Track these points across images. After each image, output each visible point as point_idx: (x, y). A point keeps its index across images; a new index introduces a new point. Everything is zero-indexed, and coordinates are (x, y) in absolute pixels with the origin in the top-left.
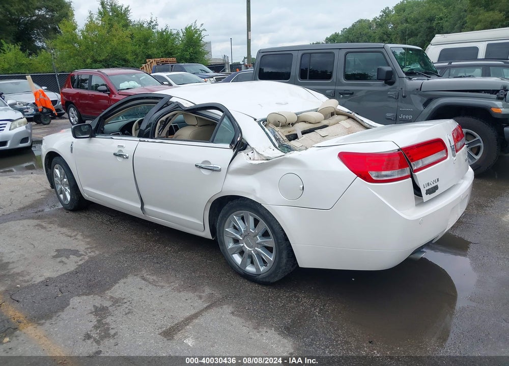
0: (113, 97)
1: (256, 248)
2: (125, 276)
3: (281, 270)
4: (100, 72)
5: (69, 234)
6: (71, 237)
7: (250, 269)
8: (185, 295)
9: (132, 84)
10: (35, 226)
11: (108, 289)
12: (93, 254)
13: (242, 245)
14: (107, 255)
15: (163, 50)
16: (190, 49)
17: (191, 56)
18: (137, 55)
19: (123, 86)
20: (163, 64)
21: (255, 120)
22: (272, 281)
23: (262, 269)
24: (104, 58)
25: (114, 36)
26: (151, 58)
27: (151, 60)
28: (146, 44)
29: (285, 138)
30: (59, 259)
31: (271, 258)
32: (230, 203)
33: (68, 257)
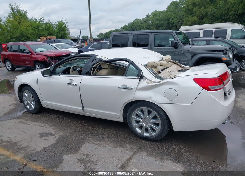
0: (33, 56)
1: (150, 124)
2: (83, 143)
3: (164, 134)
4: (25, 43)
5: (41, 125)
6: (42, 126)
7: (146, 134)
8: (119, 149)
9: (42, 49)
10: (19, 122)
11: (79, 150)
12: (60, 134)
13: (142, 123)
14: (68, 134)
15: (47, 32)
16: (61, 32)
17: (62, 35)
18: (34, 34)
19: (38, 50)
20: (49, 39)
21: (142, 65)
22: (159, 139)
23: (153, 134)
24: (17, 36)
25: (22, 25)
26: (43, 36)
27: (43, 37)
28: (39, 29)
29: (157, 73)
30: (44, 138)
31: (158, 129)
32: (136, 104)
33: (48, 137)
